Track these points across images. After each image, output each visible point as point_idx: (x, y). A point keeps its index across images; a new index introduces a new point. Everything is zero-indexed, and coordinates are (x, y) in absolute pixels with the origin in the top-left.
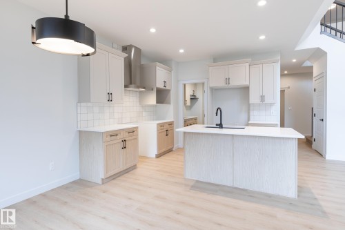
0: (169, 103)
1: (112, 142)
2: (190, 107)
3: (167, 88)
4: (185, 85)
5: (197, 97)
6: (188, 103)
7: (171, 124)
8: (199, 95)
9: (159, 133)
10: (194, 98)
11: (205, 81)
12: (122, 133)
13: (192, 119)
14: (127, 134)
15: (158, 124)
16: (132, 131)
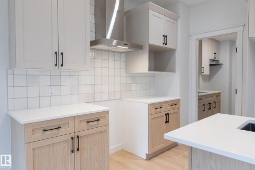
0: (173, 71)
1: (44, 143)
2: (209, 78)
3: (168, 46)
4: (200, 42)
5: (221, 62)
6: (207, 71)
7: (175, 104)
8: (224, 58)
9: (152, 119)
10: (215, 65)
11: (239, 30)
12: (71, 123)
13: (211, 95)
14: (84, 124)
15: (150, 105)
16: (95, 120)
